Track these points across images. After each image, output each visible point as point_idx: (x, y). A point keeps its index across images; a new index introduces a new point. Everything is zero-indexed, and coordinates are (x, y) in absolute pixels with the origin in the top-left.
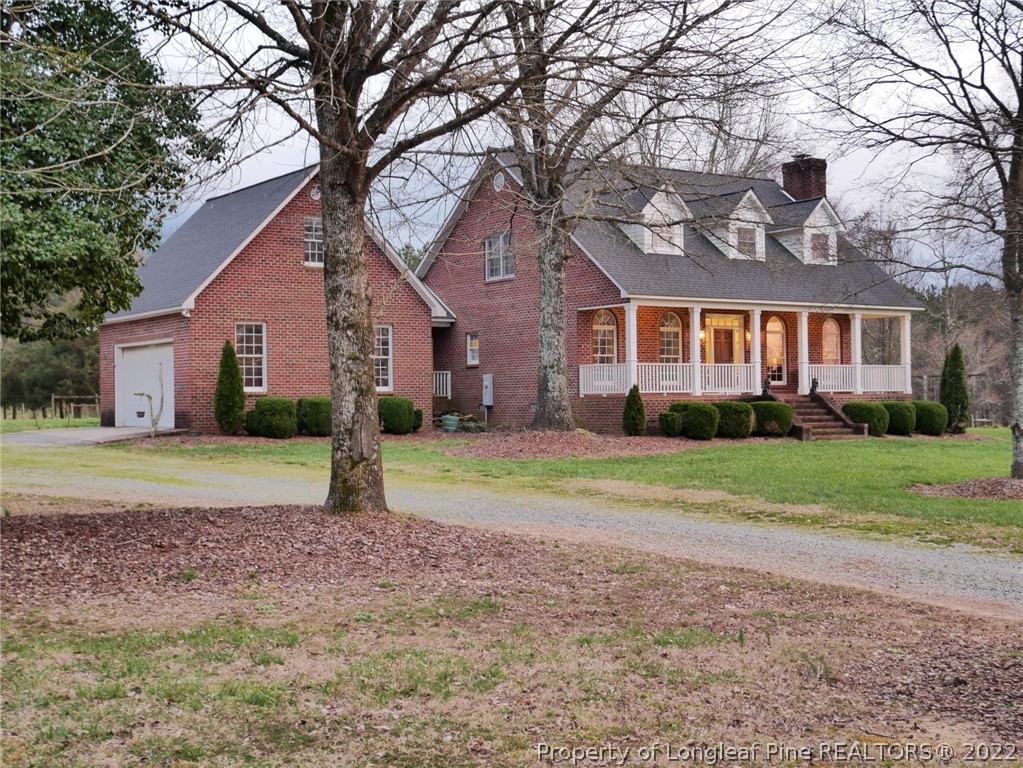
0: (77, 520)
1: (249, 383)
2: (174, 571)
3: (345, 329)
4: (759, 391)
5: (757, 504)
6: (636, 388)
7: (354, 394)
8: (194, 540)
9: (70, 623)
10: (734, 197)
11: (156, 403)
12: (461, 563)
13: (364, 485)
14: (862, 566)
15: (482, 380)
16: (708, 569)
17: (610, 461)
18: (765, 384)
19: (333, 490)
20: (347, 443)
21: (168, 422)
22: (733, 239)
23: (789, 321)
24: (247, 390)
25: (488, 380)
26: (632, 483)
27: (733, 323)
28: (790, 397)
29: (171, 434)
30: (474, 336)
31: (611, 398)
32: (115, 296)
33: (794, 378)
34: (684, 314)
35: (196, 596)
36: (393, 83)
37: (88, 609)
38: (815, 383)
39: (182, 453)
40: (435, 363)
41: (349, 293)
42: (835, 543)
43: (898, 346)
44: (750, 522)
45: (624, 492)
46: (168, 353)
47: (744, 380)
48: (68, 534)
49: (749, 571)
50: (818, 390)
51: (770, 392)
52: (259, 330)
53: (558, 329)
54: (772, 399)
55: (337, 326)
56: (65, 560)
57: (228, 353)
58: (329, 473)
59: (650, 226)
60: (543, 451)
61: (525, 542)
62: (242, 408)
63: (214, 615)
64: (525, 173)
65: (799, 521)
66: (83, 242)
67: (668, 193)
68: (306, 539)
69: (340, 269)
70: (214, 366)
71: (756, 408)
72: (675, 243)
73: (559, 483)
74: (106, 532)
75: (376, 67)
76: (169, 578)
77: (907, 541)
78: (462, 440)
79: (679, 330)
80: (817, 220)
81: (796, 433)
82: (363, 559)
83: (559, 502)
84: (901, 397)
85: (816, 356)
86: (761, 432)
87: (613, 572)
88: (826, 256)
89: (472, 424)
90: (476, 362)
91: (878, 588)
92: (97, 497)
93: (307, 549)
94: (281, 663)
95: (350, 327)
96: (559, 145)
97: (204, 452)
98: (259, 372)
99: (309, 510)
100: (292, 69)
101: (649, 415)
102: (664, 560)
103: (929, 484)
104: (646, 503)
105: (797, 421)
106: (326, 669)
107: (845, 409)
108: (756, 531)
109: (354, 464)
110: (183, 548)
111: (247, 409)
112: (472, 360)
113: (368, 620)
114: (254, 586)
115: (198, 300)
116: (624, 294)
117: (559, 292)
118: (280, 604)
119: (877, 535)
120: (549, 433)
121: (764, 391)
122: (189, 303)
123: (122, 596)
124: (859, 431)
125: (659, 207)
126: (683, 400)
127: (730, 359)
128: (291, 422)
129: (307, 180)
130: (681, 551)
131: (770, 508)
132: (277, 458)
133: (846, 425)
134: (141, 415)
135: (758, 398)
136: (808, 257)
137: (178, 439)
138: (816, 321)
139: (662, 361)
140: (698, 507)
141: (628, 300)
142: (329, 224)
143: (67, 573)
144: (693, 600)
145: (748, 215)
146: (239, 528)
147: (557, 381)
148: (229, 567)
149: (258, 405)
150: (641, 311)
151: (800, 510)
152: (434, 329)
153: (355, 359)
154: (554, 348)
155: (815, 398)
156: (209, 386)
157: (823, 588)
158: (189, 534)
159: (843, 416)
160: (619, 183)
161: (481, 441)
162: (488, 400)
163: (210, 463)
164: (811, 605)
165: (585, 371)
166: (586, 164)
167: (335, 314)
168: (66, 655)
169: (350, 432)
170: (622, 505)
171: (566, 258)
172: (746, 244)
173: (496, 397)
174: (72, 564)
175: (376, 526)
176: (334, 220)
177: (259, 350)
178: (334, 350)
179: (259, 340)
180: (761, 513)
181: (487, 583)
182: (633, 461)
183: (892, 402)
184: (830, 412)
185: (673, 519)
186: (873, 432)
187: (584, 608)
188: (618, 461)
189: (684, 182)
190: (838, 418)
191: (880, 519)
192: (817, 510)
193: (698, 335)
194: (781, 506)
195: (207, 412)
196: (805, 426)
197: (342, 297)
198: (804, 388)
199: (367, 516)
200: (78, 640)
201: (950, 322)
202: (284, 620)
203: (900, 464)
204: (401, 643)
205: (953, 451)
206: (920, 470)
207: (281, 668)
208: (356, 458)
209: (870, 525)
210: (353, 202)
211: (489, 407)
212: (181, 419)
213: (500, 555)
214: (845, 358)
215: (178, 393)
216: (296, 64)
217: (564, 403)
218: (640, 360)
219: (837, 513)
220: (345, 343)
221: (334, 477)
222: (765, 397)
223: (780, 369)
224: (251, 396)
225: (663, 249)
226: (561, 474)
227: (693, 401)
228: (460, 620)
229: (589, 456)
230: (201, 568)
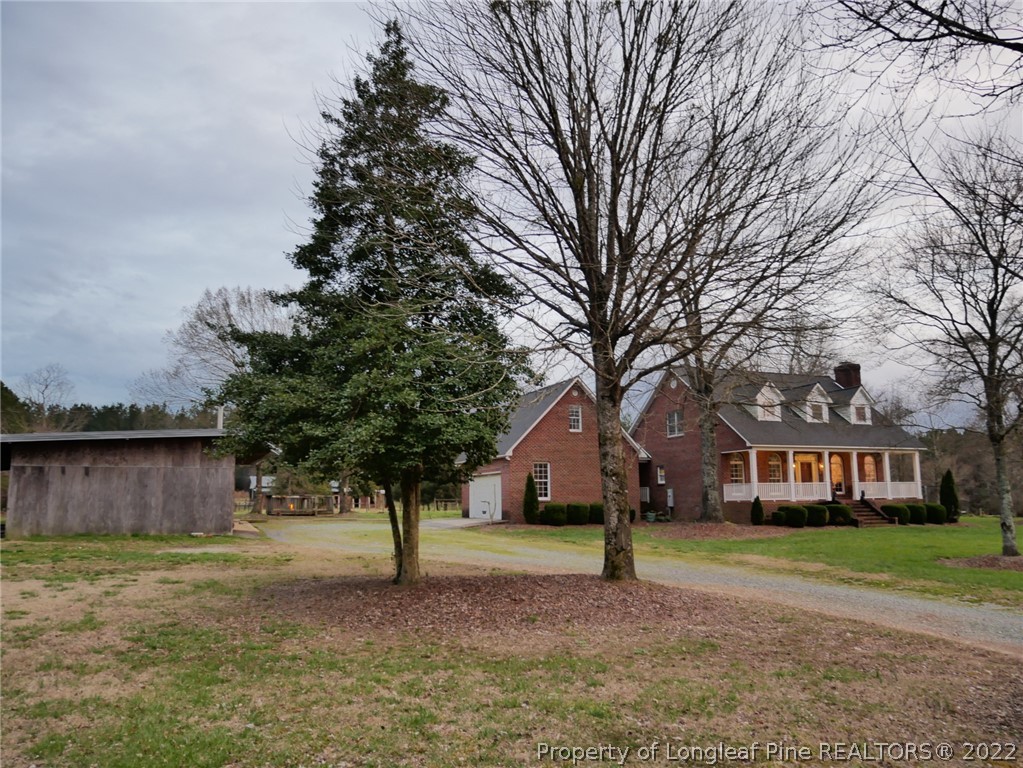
0: (468, 582)
1: (541, 495)
2: (524, 616)
3: (611, 476)
4: (830, 499)
5: (847, 573)
6: (758, 497)
7: (617, 513)
8: (532, 596)
9: (475, 649)
10: (808, 388)
11: (492, 505)
12: (685, 614)
13: (624, 564)
14: (929, 619)
15: (666, 492)
16: (835, 620)
17: (747, 541)
18: (834, 495)
19: (606, 567)
20: (614, 540)
21: (498, 517)
22: (809, 410)
23: (845, 458)
24: (540, 499)
25: (670, 492)
26: (765, 557)
27: (811, 459)
28: (848, 501)
29: (500, 523)
30: (661, 468)
31: (742, 503)
32: (484, 457)
33: (850, 491)
34: (783, 456)
35: (539, 633)
36: (634, 340)
37: (481, 639)
38: (863, 493)
39: (507, 534)
40: (641, 481)
41: (613, 456)
42: (906, 601)
43: (912, 470)
44: (846, 585)
45: (763, 563)
46: (498, 480)
47: (819, 492)
48: (464, 591)
49: (861, 622)
50: (866, 497)
51: (836, 499)
52: (546, 466)
53: (713, 465)
54: (839, 503)
55: (607, 474)
56: (465, 607)
57: (530, 479)
58: (603, 557)
59: (763, 407)
60: (707, 535)
61: (717, 599)
62: (537, 509)
63: (552, 646)
64: (691, 377)
65: (876, 584)
66: (475, 433)
67: (771, 387)
68: (595, 597)
69: (608, 442)
70: (523, 486)
71: (829, 508)
72: (776, 415)
73: (722, 557)
74: (485, 590)
75: (625, 332)
76: (523, 620)
77: (952, 601)
78: (659, 527)
79: (780, 463)
80: (857, 399)
81: (855, 523)
82: (628, 610)
83: (727, 570)
84: (915, 500)
85: (862, 478)
86: (833, 522)
87: (776, 621)
88: (864, 419)
89: (663, 518)
90: (663, 482)
91: (946, 636)
92: (469, 562)
93: (596, 604)
94: (603, 686)
95: (614, 475)
96: (710, 364)
97: (518, 534)
98: (546, 489)
99: (593, 578)
100: (576, 333)
101: (766, 513)
102: (805, 613)
103: (948, 558)
104: (778, 571)
105: (854, 516)
106: (631, 691)
107: (883, 508)
108: (853, 592)
109: (618, 552)
110: (527, 602)
111: (540, 510)
112: (661, 482)
113: (643, 654)
114: (570, 627)
115: (514, 451)
116: (748, 444)
117: (713, 444)
118: (588, 641)
119: (931, 596)
120: (710, 524)
121: (833, 499)
122: (509, 453)
123: (499, 632)
124: (892, 522)
125: (765, 395)
126: (785, 505)
127: (810, 480)
128: (563, 517)
129: (570, 387)
130: (812, 606)
131: (857, 575)
132: (559, 538)
133: (884, 518)
134: (484, 512)
135: (829, 502)
136: (854, 420)
137: (503, 526)
138: (861, 457)
139: (770, 481)
140: (811, 574)
141: (750, 448)
142: (601, 418)
143: (467, 615)
144: (833, 643)
145: (817, 397)
146: (555, 589)
147: (713, 495)
148: (555, 613)
149: (546, 508)
150: (759, 454)
151: (875, 577)
152: (640, 464)
153: (617, 493)
154: (711, 476)
155: (864, 502)
156: (520, 497)
157: (912, 636)
158: (529, 592)
159: (882, 512)
160: (743, 382)
161: (670, 527)
162: (670, 503)
163: (522, 541)
164: (909, 649)
165: (727, 488)
166: (725, 373)
167: (605, 467)
168: (479, 674)
169: (615, 534)
170: (764, 572)
171: (716, 425)
172: (817, 413)
173: (675, 502)
174: (469, 610)
175: (632, 589)
176: (604, 416)
177: (546, 477)
178: (605, 488)
179: (546, 472)
180: (851, 579)
181: (704, 628)
182: (760, 541)
183: (911, 504)
184: (873, 510)
185: (797, 582)
186: (902, 522)
187: (768, 648)
188: (752, 541)
189: (779, 380)
190: (878, 514)
191: (929, 584)
192: (885, 577)
193: (792, 466)
194: (861, 574)
195: (518, 511)
196: (859, 519)
197: (609, 458)
198: (857, 496)
199: (625, 583)
200: (482, 662)
201: (937, 453)
202: (594, 652)
203: (926, 544)
204: (668, 673)
205: (955, 535)
206: (940, 548)
207: (604, 689)
208: (619, 549)
209: (923, 589)
210: (614, 406)
211: (671, 508)
212: (505, 514)
213: (706, 608)
214: (880, 478)
215: (503, 501)
216: (578, 331)
217: (718, 507)
218: (760, 481)
219: (900, 580)
220: (611, 484)
221: (607, 559)
222: (834, 501)
223: (840, 484)
224: (542, 502)
225: (770, 418)
226: (723, 550)
227: (791, 505)
228: (696, 655)
229: (735, 538)
230: (539, 614)
